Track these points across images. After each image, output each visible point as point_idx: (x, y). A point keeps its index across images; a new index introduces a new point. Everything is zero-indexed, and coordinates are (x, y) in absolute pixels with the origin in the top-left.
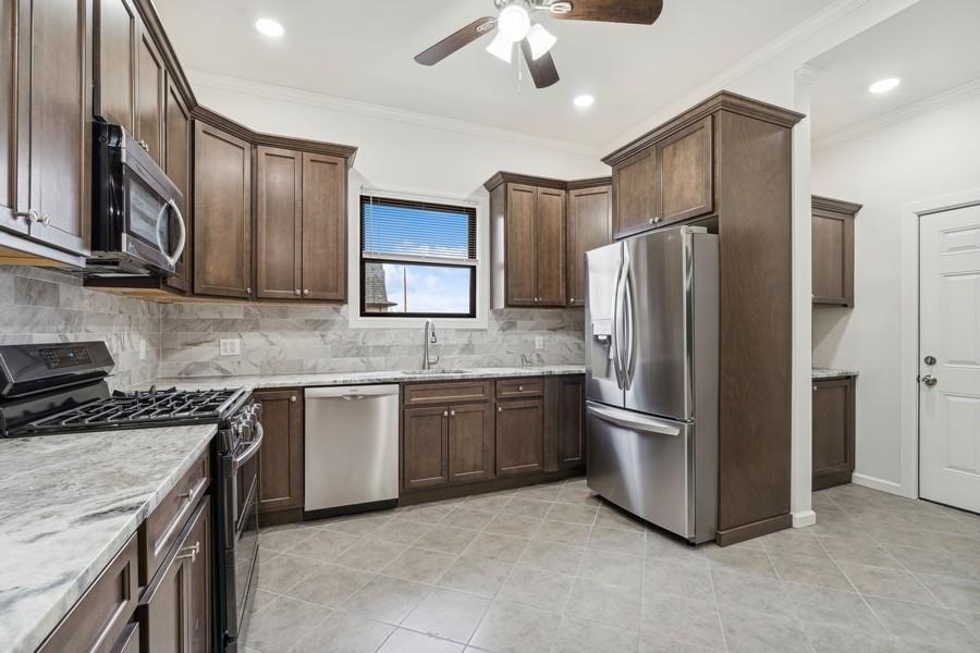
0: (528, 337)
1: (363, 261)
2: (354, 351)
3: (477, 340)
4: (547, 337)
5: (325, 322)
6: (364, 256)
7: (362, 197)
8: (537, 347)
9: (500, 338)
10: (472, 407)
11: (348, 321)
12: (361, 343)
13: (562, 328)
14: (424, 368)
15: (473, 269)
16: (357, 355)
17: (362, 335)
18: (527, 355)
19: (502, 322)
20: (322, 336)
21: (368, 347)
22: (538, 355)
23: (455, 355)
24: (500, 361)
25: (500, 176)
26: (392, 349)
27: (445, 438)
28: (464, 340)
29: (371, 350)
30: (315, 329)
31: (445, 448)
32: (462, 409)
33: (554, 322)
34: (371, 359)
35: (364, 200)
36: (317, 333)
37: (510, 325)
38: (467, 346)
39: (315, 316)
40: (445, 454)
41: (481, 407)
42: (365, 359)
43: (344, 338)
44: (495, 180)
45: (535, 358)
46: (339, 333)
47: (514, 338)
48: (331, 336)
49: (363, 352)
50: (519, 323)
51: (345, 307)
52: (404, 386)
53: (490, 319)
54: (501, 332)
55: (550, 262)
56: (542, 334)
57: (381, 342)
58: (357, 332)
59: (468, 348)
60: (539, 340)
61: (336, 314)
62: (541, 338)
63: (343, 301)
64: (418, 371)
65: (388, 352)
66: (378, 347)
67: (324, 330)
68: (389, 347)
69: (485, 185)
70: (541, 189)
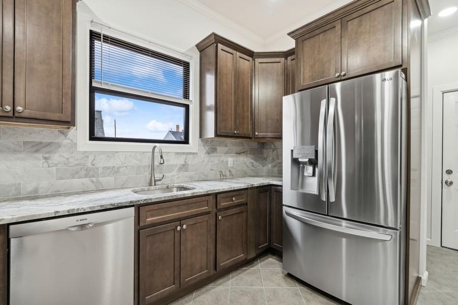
0: (223, 158)
1: (93, 90)
2: (84, 172)
3: (191, 161)
4: (235, 159)
5: (49, 144)
6: (94, 84)
7: (91, 32)
8: (229, 165)
9: (206, 159)
10: (199, 219)
11: (76, 144)
12: (90, 165)
13: (243, 152)
14: (150, 185)
15: (187, 107)
16: (86, 176)
17: (91, 158)
18: (223, 171)
19: (207, 148)
20: (46, 158)
21: (97, 169)
22: (230, 171)
23: (174, 173)
24: (206, 176)
25: (213, 37)
26: (121, 170)
27: (177, 250)
28: (180, 161)
29: (100, 171)
30: (37, 151)
31: (177, 258)
32: (191, 222)
33: (239, 149)
34: (101, 179)
35: (94, 36)
36: (40, 155)
37: (212, 150)
38: (183, 165)
39: (36, 138)
40: (177, 264)
41: (206, 217)
42: (94, 179)
43: (71, 160)
44: (204, 43)
45: (228, 173)
46: (66, 155)
47: (216, 159)
48: (56, 158)
49: (91, 173)
50: (218, 148)
51: (73, 129)
52: (139, 207)
53: (199, 146)
54: (207, 155)
55: (243, 105)
56: (232, 157)
57: (110, 164)
58: (86, 154)
59: (184, 167)
60: (231, 160)
61: (63, 137)
62: (232, 159)
63: (70, 122)
64: (146, 188)
65: (118, 172)
66: (108, 168)
67: (47, 153)
68: (119, 168)
69: (197, 46)
70: (238, 54)
